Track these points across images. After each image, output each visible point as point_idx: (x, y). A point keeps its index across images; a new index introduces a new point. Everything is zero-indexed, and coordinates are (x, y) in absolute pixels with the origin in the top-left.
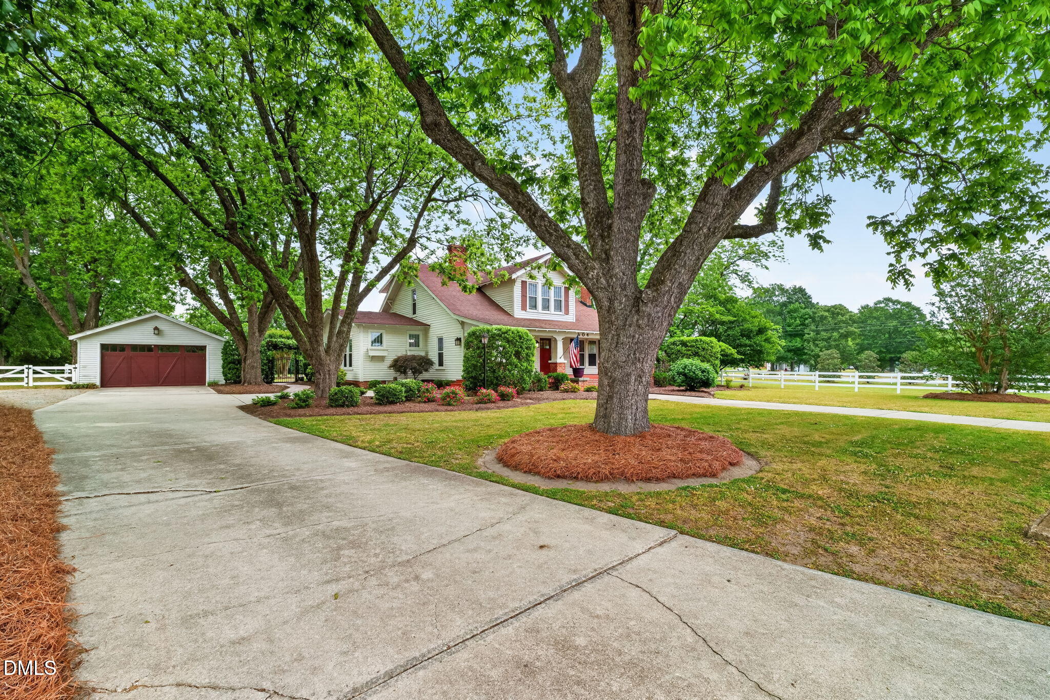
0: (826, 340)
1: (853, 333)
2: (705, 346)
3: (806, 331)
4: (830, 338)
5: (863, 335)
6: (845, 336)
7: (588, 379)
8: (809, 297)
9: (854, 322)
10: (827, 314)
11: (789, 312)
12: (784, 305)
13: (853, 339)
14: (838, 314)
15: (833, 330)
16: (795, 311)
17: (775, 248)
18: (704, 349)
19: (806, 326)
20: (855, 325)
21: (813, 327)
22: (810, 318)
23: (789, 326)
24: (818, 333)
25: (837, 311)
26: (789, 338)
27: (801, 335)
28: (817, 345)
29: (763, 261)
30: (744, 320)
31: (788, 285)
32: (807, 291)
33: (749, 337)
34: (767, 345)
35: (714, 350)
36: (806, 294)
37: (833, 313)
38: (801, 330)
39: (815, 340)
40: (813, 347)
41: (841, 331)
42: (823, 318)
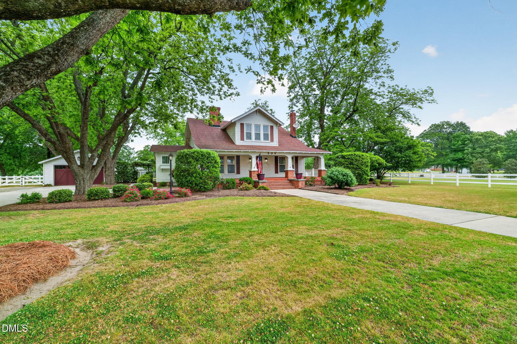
0: (480, 153)
1: (500, 148)
2: (358, 158)
3: (465, 148)
4: (483, 152)
5: (509, 149)
6: (496, 150)
7: (266, 181)
8: (469, 128)
9: (501, 141)
10: (481, 137)
11: (453, 137)
12: (450, 133)
13: (501, 152)
14: (489, 137)
15: (486, 147)
16: (458, 136)
17: (427, 95)
18: (356, 160)
19: (466, 145)
20: (503, 143)
21: (470, 145)
22: (469, 139)
23: (454, 145)
24: (474, 149)
25: (487, 136)
26: (454, 153)
27: (462, 150)
28: (474, 157)
29: (419, 104)
30: (397, 141)
31: (453, 121)
32: (467, 124)
33: (400, 151)
34: (415, 157)
35: (364, 161)
36: (466, 126)
37: (485, 136)
38: (462, 148)
39: (472, 153)
40: (470, 158)
41: (492, 147)
42: (477, 140)
